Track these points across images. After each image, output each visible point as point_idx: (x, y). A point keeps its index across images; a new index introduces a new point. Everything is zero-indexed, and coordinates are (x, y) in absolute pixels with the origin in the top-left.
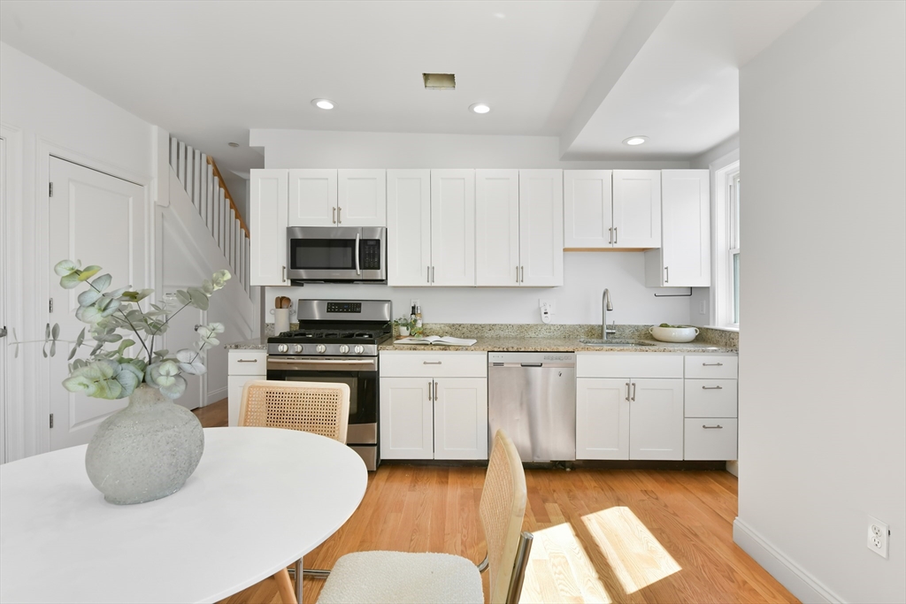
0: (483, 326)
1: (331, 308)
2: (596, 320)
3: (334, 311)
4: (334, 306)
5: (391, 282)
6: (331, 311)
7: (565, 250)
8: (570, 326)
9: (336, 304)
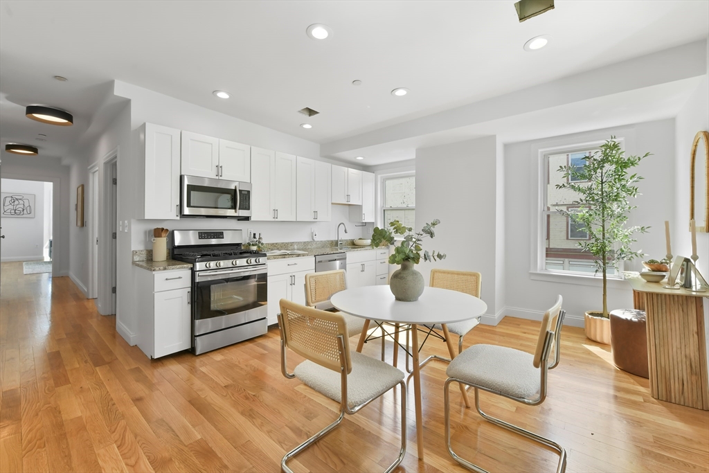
0: (288, 243)
1: (202, 236)
2: (334, 238)
3: (205, 238)
4: (203, 234)
5: (252, 219)
6: (202, 238)
7: (332, 204)
8: (325, 241)
9: (205, 233)
